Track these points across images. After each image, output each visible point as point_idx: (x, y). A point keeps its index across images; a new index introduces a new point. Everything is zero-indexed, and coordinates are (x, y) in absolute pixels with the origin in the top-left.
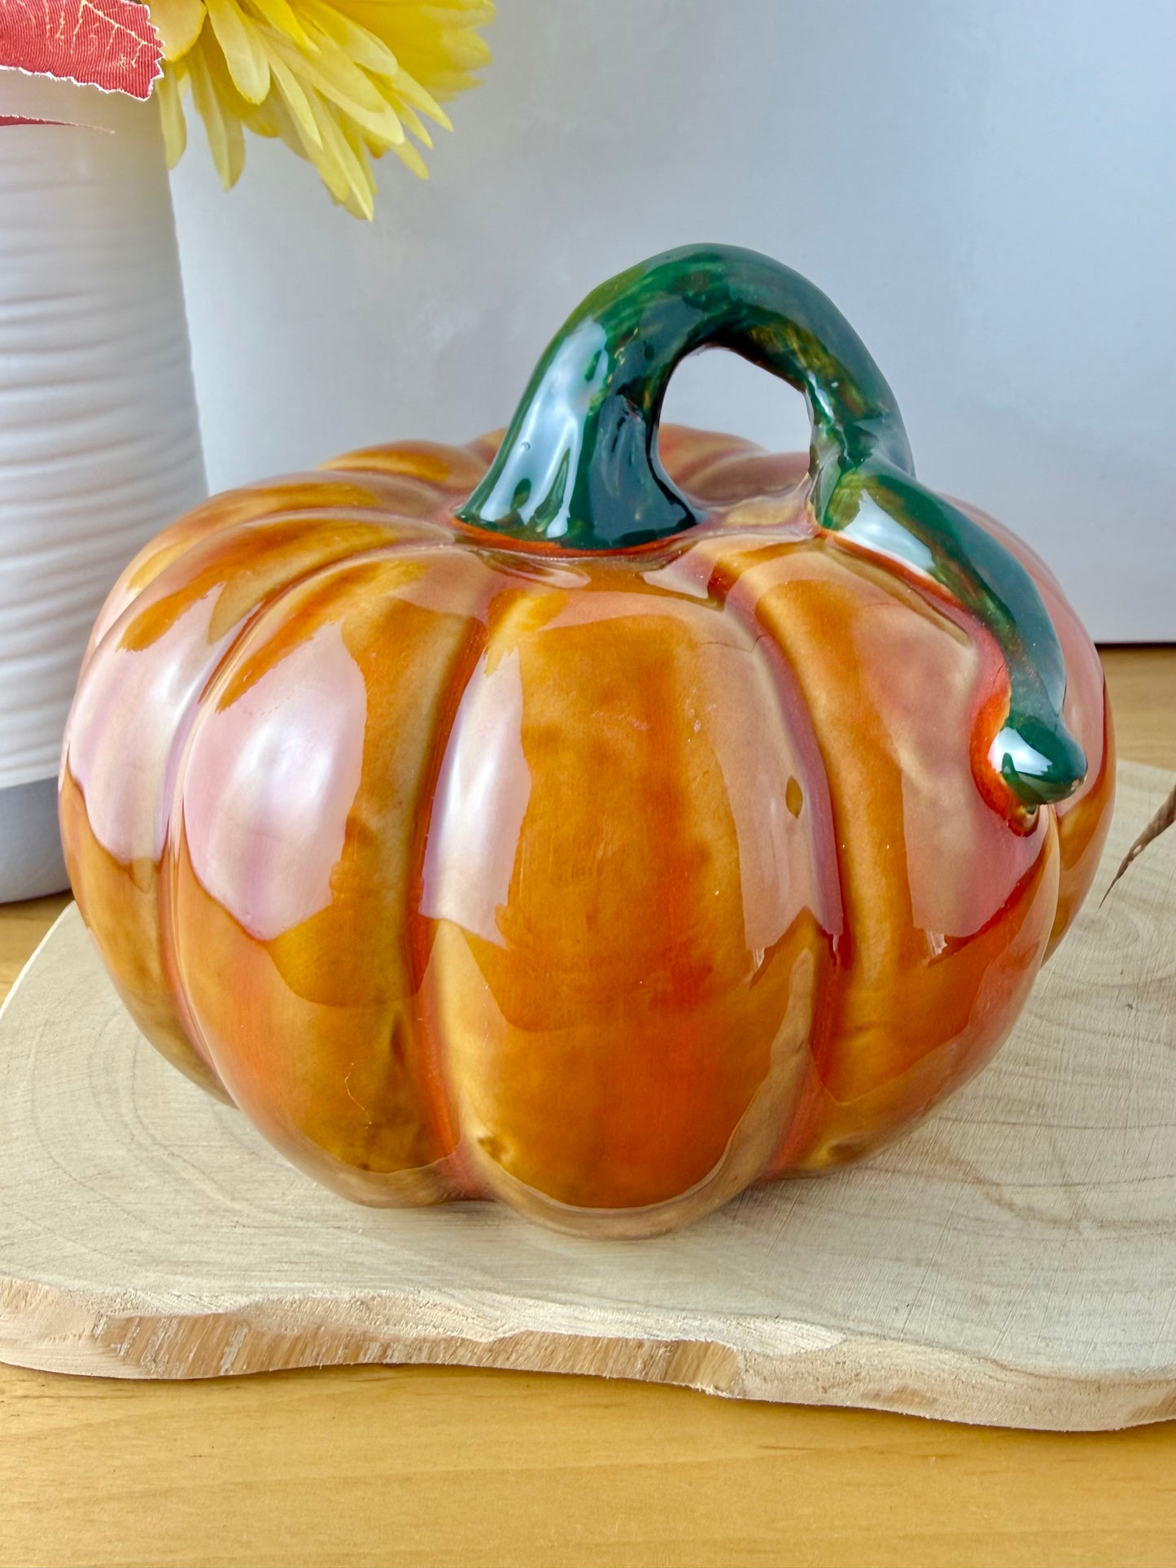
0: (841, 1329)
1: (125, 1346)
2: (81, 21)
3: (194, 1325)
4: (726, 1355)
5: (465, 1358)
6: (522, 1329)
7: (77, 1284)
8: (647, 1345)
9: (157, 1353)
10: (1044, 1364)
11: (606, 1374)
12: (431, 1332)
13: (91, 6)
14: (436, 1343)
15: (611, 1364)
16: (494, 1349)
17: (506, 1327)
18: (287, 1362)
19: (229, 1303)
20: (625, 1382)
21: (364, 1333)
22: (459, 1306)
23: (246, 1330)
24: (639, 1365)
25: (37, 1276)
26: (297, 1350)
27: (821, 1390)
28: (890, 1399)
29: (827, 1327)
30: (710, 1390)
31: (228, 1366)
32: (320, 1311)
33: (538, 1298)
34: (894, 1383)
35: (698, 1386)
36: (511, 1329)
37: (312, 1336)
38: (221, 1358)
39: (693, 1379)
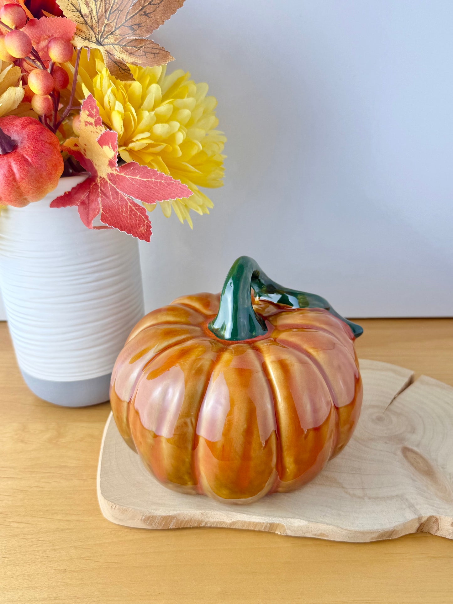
0: (308, 521)
1: (149, 522)
2: (129, 210)
3: (164, 518)
4: (283, 526)
5: (224, 526)
6: (238, 520)
7: (138, 508)
8: (265, 523)
9: (156, 523)
10: (352, 529)
11: (256, 530)
12: (217, 520)
13: (131, 205)
14: (218, 522)
15: (257, 527)
16: (231, 524)
17: (234, 519)
18: (184, 526)
19: (172, 513)
20: (260, 532)
21: (202, 520)
22: (223, 514)
23: (176, 519)
24: (263, 528)
25: (128, 506)
26: (186, 524)
27: (303, 533)
28: (319, 536)
29: (305, 520)
30: (279, 533)
31: (171, 526)
32: (192, 515)
33: (241, 513)
34: (319, 532)
35: (276, 532)
36: (235, 520)
37: (190, 520)
38: (170, 525)
39: (275, 531)
